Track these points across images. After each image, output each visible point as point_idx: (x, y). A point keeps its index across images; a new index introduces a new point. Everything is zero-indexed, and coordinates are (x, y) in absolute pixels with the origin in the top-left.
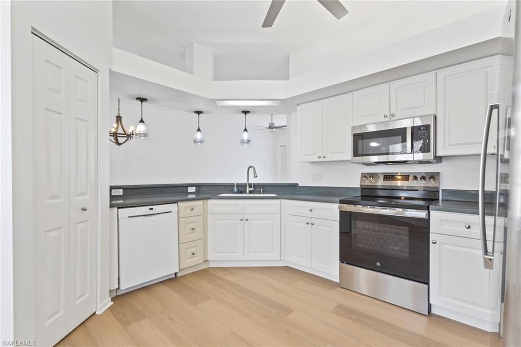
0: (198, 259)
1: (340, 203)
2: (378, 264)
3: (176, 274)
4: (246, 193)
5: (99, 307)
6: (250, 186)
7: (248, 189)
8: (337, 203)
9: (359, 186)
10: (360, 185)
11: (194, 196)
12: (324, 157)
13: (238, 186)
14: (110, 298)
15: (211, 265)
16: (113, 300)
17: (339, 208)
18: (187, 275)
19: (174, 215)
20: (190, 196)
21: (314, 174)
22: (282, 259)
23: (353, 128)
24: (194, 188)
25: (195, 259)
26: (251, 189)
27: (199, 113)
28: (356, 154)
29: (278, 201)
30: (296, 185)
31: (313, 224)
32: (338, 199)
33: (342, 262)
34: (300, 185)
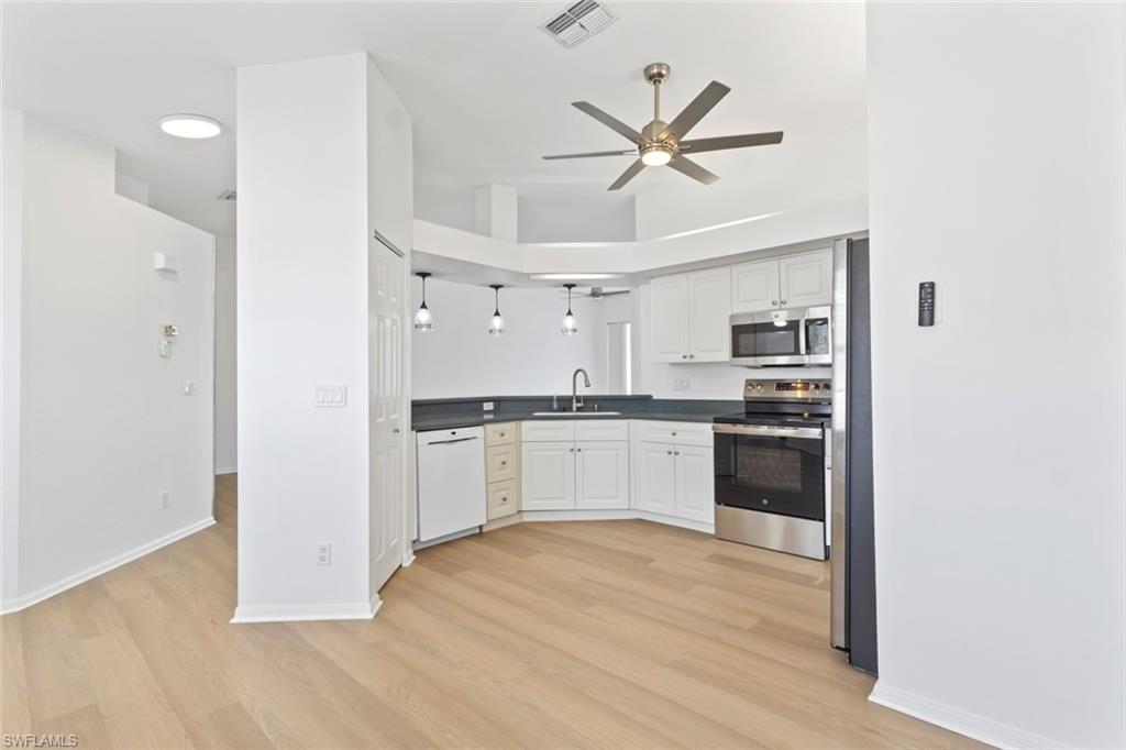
0: (509, 509)
1: (715, 422)
2: (765, 502)
3: (481, 527)
4: (571, 410)
5: (405, 558)
6: (578, 400)
7: (575, 406)
8: (709, 422)
9: (742, 399)
10: (745, 398)
11: (491, 417)
12: (691, 357)
13: (560, 399)
14: (411, 551)
15: (527, 518)
16: (415, 552)
17: (713, 428)
18: (497, 530)
19: (480, 443)
20: (486, 417)
21: (676, 381)
22: (632, 507)
23: (732, 317)
24: (492, 403)
25: (506, 507)
26: (579, 405)
27: (497, 287)
28: (736, 353)
29: (625, 422)
30: (649, 398)
31: (677, 454)
32: (711, 418)
33: (719, 504)
34: (655, 398)
